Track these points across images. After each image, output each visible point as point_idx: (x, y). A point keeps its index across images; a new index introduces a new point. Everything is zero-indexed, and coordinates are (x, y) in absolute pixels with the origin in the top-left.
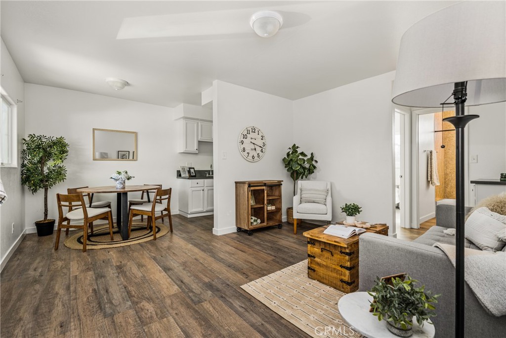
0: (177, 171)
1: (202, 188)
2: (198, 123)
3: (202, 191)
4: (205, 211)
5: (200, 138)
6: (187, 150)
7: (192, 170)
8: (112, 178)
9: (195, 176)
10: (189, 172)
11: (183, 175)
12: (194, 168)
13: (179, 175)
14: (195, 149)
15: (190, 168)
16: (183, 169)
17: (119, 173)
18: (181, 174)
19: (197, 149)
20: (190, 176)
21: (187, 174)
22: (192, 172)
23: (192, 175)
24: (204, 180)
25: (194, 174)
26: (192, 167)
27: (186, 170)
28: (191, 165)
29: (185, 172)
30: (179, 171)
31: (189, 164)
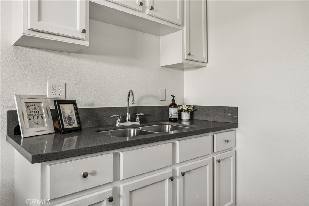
0: (9, 113)
1: (108, 190)
3: (105, 203)
7: (67, 110)
9: (78, 130)
10: (56, 115)
11: (27, 131)
12: (73, 102)
14: (79, 29)
15: (58, 103)
16: (32, 104)
18: (19, 125)
19: (84, 31)
20: (57, 131)
21: (46, 125)
22: (67, 115)
23: (66, 127)
24: (114, 153)
25: (75, 125)
26: (68, 98)
27: (41, 111)
28: (63, 91)
29: (40, 117)
30: (12, 116)
31: (58, 88)
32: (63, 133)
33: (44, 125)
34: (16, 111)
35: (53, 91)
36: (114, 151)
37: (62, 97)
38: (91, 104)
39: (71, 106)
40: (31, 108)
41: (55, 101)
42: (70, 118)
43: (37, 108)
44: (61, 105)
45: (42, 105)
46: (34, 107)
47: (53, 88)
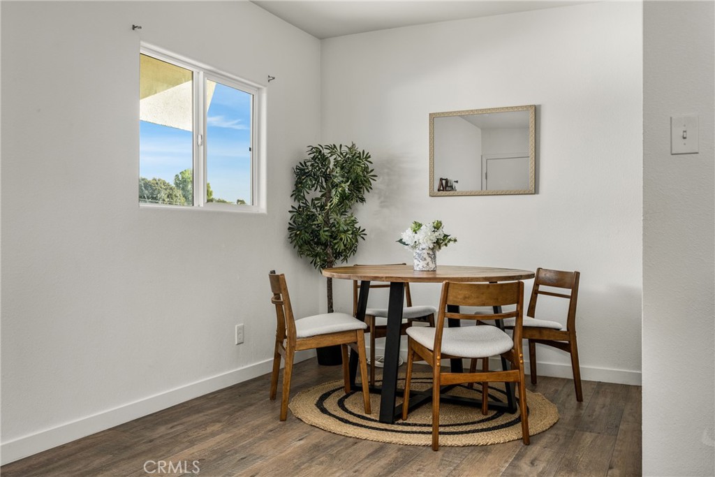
8: (401, 241)
17: (417, 227)
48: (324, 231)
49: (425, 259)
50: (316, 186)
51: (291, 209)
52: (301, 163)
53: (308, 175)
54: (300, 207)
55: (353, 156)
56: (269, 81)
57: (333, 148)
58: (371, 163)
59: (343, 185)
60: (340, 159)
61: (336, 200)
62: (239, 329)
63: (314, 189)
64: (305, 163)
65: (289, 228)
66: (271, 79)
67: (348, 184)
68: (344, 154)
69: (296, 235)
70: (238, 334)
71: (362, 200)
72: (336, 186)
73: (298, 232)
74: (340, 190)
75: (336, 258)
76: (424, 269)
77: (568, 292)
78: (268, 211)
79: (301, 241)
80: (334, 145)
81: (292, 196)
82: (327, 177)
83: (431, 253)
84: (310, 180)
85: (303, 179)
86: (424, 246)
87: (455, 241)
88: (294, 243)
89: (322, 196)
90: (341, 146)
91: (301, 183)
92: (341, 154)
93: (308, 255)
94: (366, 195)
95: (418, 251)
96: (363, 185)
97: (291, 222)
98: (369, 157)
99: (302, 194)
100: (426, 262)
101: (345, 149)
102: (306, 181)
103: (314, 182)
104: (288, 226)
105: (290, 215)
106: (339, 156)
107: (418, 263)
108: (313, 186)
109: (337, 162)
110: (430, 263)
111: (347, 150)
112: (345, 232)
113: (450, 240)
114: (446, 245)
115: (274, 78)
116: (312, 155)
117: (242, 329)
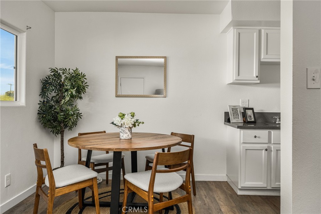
0: (225, 113)
1: (266, 146)
2: (260, 31)
3: (263, 151)
4: (269, 188)
5: (262, 57)
6: (239, 78)
7: (249, 113)
8: (113, 123)
9: (254, 122)
10: (244, 115)
11: (232, 120)
12: (252, 109)
13: (228, 120)
14: (255, 75)
15: (245, 109)
16: (234, 109)
17: (122, 116)
18: (229, 118)
19: (257, 77)
20: (244, 122)
21: (240, 119)
22: (249, 115)
23: (248, 120)
24: (269, 131)
25: (253, 120)
26: (250, 107)
27: (238, 112)
28: (247, 103)
29: (237, 115)
30: (227, 114)
31: (245, 102)
32: (247, 123)
33: (239, 119)
34: (228, 112)
35: (243, 103)
36: (269, 130)
37: (247, 107)
38: (262, 110)
39: (251, 111)
40: (234, 111)
41: (244, 108)
42: (250, 116)
43: (236, 111)
44: (246, 110)
45: (238, 110)
46: (235, 111)
47: (243, 102)
48: (61, 115)
49: (127, 133)
50: (55, 90)
51: (39, 103)
52: (46, 77)
53: (50, 84)
54: (44, 101)
55: (76, 75)
56: (27, 29)
57: (64, 70)
58: (86, 79)
59: (72, 90)
60: (68, 76)
61: (67, 98)
62: (7, 177)
63: (54, 92)
64: (49, 77)
65: (38, 113)
66: (29, 28)
67: (75, 89)
68: (71, 74)
69: (43, 117)
70: (7, 180)
71: (81, 98)
72: (67, 90)
73: (44, 116)
74: (70, 93)
75: (65, 128)
76: (126, 138)
77: (190, 144)
78: (26, 104)
79: (46, 120)
80: (66, 69)
81: (40, 95)
82: (62, 85)
83: (130, 130)
84: (52, 87)
85: (47, 86)
86: (127, 126)
87: (143, 123)
88: (42, 122)
89: (57, 95)
90: (69, 69)
91: (46, 88)
92: (69, 73)
93: (49, 128)
94: (82, 95)
95: (123, 129)
96: (82, 90)
97: (39, 110)
98: (85, 76)
99: (46, 94)
100: (127, 134)
101: (71, 71)
102: (49, 87)
103: (54, 88)
104: (38, 112)
105: (39, 106)
106: (68, 75)
107: (123, 135)
108: (53, 90)
109: (67, 77)
110: (130, 135)
111: (73, 72)
112: (72, 115)
113: (140, 123)
114: (138, 125)
115: (30, 28)
116: (53, 73)
117: (9, 177)
